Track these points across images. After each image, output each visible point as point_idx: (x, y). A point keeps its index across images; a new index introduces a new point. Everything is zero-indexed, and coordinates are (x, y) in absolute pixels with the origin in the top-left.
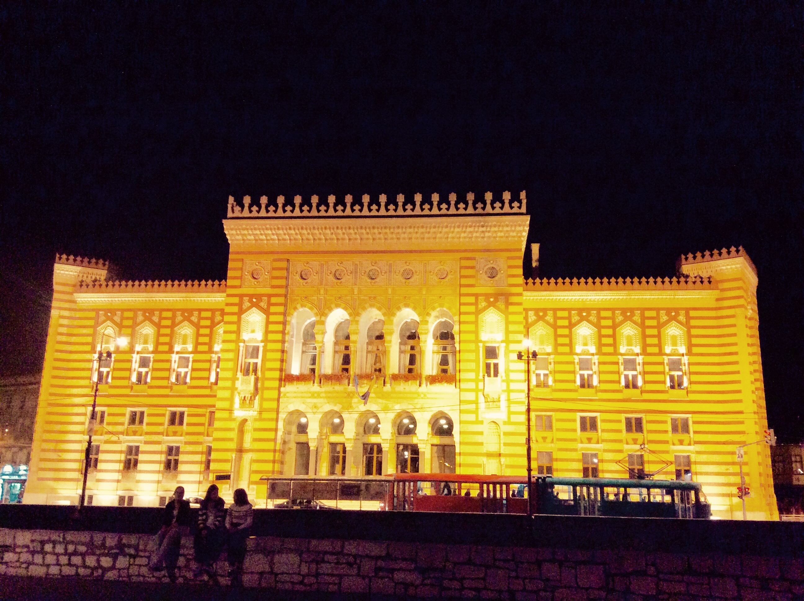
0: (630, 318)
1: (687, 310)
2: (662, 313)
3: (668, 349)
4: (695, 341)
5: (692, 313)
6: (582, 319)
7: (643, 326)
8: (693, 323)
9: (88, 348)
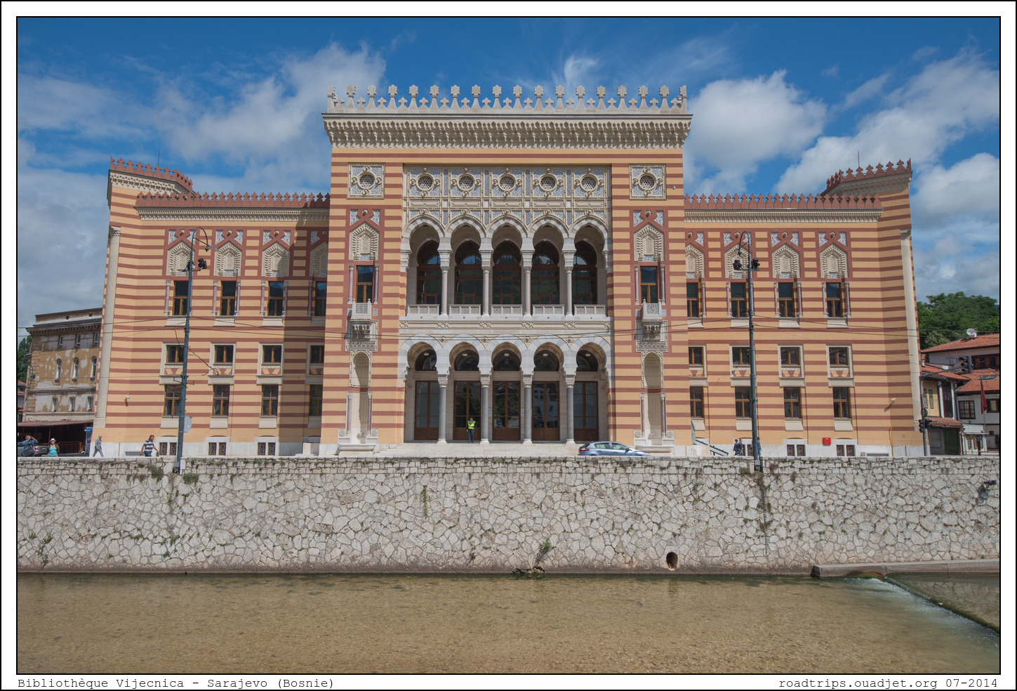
0: (787, 241)
1: (848, 231)
4: (855, 264)
5: (853, 235)
7: (801, 249)
8: (854, 245)
9: (159, 273)
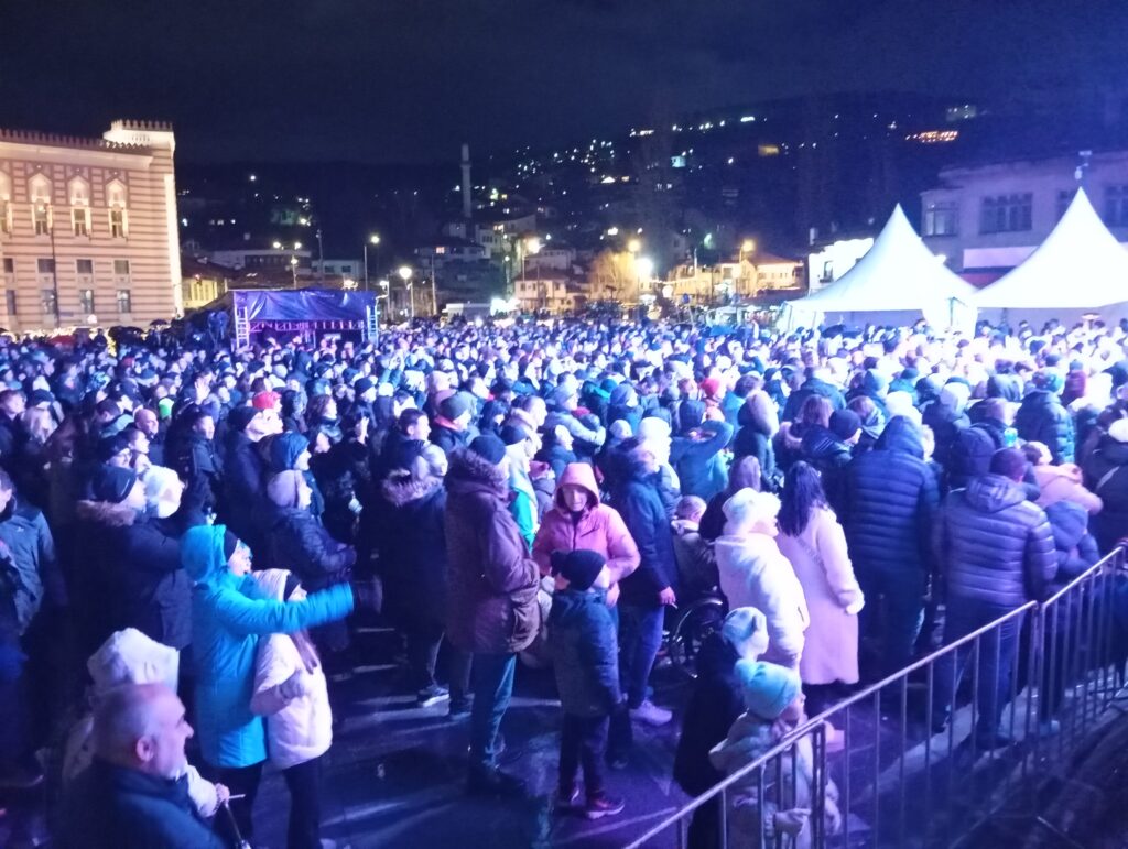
0: (80, 174)
1: (127, 171)
2: (107, 172)
3: (111, 203)
4: (133, 198)
5: (131, 174)
6: (36, 171)
7: (89, 180)
8: (132, 182)
